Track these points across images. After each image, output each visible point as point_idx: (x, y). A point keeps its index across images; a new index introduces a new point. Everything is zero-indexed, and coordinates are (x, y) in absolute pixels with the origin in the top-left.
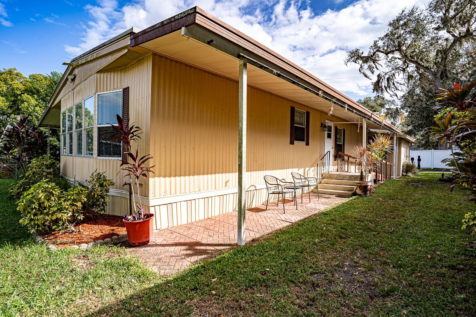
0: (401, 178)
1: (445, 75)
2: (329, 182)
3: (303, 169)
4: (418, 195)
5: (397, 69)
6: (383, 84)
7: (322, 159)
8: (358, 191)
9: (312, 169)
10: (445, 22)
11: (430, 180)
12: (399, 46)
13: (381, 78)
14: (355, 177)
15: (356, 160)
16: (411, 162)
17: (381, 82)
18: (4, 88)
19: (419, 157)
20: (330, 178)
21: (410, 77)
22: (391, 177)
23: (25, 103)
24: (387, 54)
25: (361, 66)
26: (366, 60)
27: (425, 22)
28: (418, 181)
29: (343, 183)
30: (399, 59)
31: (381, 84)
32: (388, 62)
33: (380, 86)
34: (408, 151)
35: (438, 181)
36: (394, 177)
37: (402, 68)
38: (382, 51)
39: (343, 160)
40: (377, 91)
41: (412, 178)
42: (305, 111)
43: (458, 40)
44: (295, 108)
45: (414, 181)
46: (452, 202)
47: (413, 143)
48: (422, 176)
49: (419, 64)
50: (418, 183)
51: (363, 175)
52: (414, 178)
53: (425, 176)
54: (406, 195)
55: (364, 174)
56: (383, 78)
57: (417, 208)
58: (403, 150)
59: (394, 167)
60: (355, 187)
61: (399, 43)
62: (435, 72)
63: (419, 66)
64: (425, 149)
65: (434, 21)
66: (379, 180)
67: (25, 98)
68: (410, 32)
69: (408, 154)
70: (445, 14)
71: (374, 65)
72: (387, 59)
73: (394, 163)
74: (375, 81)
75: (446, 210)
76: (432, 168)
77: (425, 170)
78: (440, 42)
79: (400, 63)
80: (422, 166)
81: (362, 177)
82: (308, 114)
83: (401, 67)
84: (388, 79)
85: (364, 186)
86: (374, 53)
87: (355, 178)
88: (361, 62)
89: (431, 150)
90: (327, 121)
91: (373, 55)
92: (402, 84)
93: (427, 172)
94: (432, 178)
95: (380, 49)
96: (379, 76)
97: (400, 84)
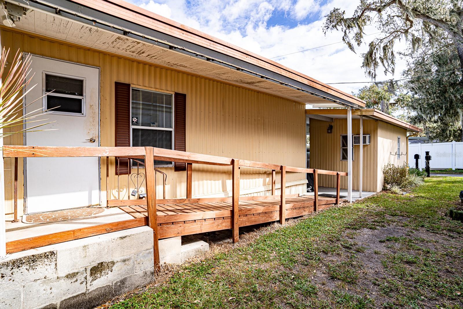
5: (397, 32)
6: (378, 56)
13: (375, 48)
17: (375, 53)
19: (427, 153)
21: (416, 41)
24: (379, 11)
25: (345, 34)
26: (350, 23)
30: (398, 16)
31: (375, 55)
32: (383, 25)
33: (373, 58)
34: (403, 144)
37: (404, 30)
40: (369, 65)
49: (427, 17)
56: (377, 47)
69: (403, 150)
72: (381, 20)
74: (366, 52)
76: (454, 169)
79: (399, 23)
83: (402, 29)
84: (384, 49)
86: (362, 13)
89: (451, 141)
91: (361, 16)
95: (370, 6)
96: (371, 45)
97: (404, 55)
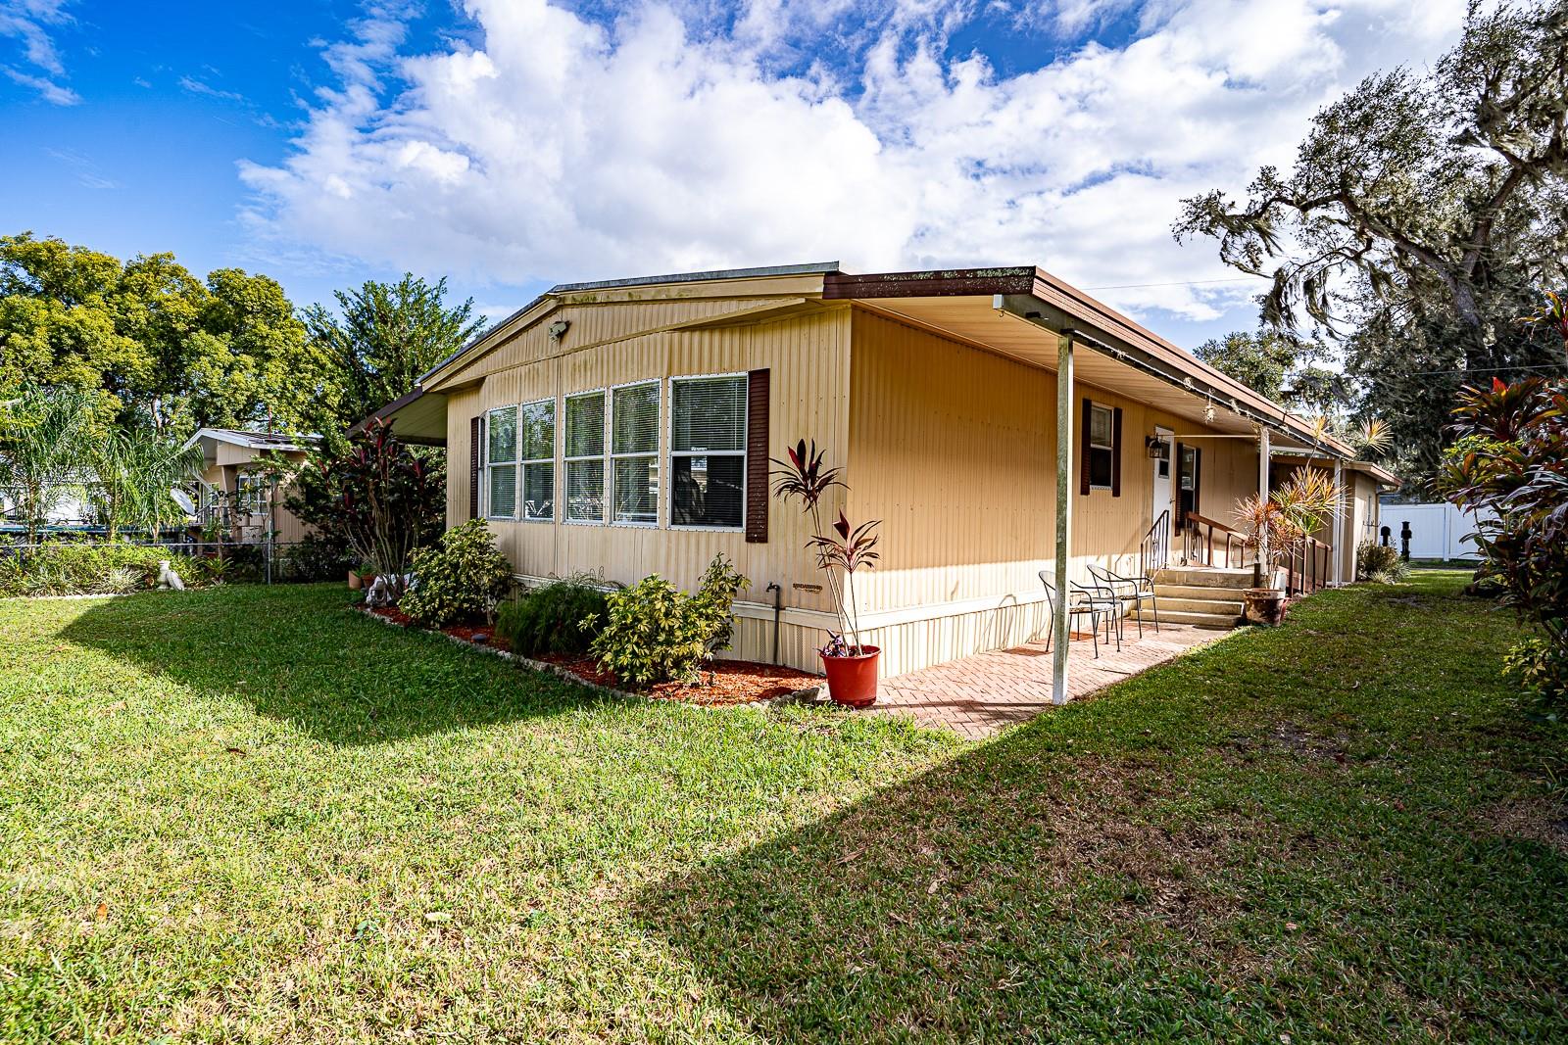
0: (1354, 586)
1: (1485, 274)
2: (1168, 593)
3: (1106, 557)
4: (1408, 623)
5: (1336, 252)
6: (1292, 300)
7: (1150, 533)
8: (1252, 614)
9: (1126, 557)
10: (1487, 118)
11: (1439, 591)
12: (1344, 185)
13: (1285, 282)
14: (1241, 581)
15: (1229, 535)
16: (1380, 539)
17: (1286, 293)
18: (141, 313)
19: (1406, 525)
20: (1169, 581)
21: (1377, 278)
22: (1328, 583)
23: (202, 358)
24: (1305, 209)
25: (1225, 245)
26: (1237, 226)
27: (1424, 113)
28: (1406, 594)
29: (1209, 595)
30: (1342, 223)
31: (1286, 298)
32: (1308, 231)
33: (1283, 305)
34: (1373, 507)
35: (1462, 594)
36: (1335, 582)
37: (1351, 251)
38: (1290, 198)
39: (1197, 533)
40: (1274, 320)
41: (1386, 586)
42: (1112, 408)
43: (1525, 170)
44: (1093, 403)
45: (1391, 594)
46: (1495, 638)
47: (1388, 483)
48: (1417, 580)
49: (1406, 241)
50: (1405, 599)
51: (1262, 572)
52: (1392, 586)
53: (1424, 580)
54: (1377, 625)
55: (1264, 570)
56: (1291, 280)
57: (1407, 650)
58: (1360, 504)
59: (1335, 554)
60: (1243, 604)
61: (1344, 176)
62: (1455, 266)
63: (1405, 248)
64: (1425, 500)
65: (1453, 113)
66: (1296, 591)
67: (203, 345)
68: (1379, 145)
69: (1373, 518)
70: (1484, 97)
71: (1261, 244)
72: (1303, 222)
73: (1336, 542)
74: (1267, 293)
75: (1477, 653)
76: (1446, 560)
77: (1422, 564)
78: (1469, 174)
79: (1346, 235)
80: (1415, 553)
81: (1257, 579)
82: (1118, 413)
83: (1348, 248)
84: (1308, 285)
85: (1267, 600)
86: (1265, 207)
87: (1239, 582)
88: (1222, 231)
89: (1444, 502)
90: (1159, 430)
91: (1262, 212)
92: (1350, 301)
93: (1431, 571)
94: (1447, 585)
95: (1284, 194)
96: (1279, 275)
97: (1345, 300)
